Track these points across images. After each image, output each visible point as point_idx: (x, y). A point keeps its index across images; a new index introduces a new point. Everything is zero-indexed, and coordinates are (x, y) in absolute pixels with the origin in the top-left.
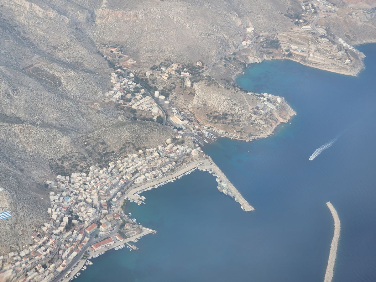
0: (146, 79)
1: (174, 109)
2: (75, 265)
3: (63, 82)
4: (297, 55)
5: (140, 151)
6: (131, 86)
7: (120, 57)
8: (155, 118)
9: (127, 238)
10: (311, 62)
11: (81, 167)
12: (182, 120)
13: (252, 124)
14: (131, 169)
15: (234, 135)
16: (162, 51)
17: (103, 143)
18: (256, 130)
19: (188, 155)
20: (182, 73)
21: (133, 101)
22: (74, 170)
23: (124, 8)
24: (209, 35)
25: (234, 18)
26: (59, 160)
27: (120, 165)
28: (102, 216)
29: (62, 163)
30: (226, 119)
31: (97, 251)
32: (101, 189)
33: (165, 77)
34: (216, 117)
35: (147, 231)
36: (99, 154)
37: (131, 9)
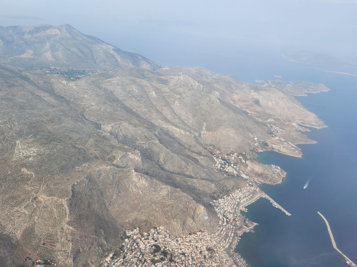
0: (226, 159)
1: (241, 172)
2: (234, 239)
3: (200, 161)
4: (276, 149)
5: (239, 189)
6: (222, 162)
7: (214, 150)
8: (236, 175)
9: (249, 227)
10: (282, 152)
11: (221, 196)
12: (247, 176)
13: (273, 178)
14: (238, 197)
15: (268, 182)
16: (229, 148)
17: (225, 186)
18: (276, 180)
19: (256, 190)
20: (239, 157)
21: (226, 168)
22: (219, 197)
23: (212, 131)
24: (244, 141)
25: (250, 135)
26: (212, 193)
27: (234, 195)
28: (235, 217)
29: (214, 195)
30: (263, 176)
31: (240, 233)
32: (231, 206)
33: (233, 158)
34: (258, 175)
35: (255, 224)
36: (225, 191)
37: (215, 131)
